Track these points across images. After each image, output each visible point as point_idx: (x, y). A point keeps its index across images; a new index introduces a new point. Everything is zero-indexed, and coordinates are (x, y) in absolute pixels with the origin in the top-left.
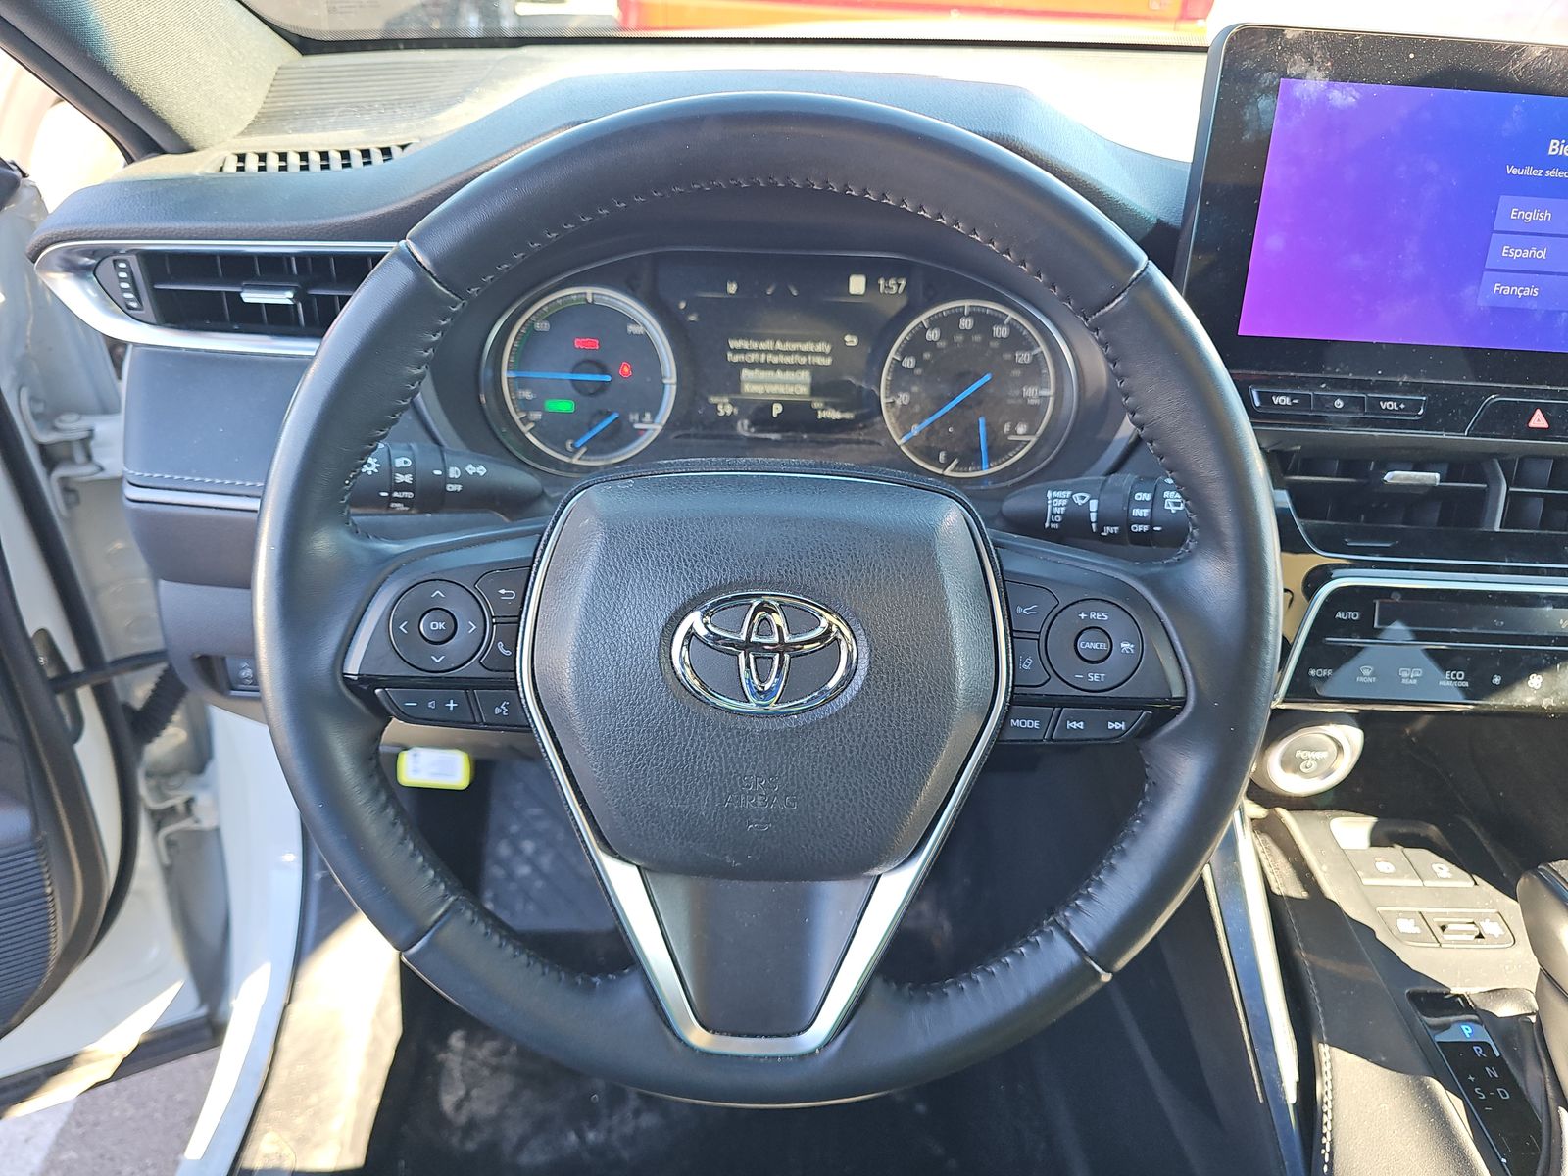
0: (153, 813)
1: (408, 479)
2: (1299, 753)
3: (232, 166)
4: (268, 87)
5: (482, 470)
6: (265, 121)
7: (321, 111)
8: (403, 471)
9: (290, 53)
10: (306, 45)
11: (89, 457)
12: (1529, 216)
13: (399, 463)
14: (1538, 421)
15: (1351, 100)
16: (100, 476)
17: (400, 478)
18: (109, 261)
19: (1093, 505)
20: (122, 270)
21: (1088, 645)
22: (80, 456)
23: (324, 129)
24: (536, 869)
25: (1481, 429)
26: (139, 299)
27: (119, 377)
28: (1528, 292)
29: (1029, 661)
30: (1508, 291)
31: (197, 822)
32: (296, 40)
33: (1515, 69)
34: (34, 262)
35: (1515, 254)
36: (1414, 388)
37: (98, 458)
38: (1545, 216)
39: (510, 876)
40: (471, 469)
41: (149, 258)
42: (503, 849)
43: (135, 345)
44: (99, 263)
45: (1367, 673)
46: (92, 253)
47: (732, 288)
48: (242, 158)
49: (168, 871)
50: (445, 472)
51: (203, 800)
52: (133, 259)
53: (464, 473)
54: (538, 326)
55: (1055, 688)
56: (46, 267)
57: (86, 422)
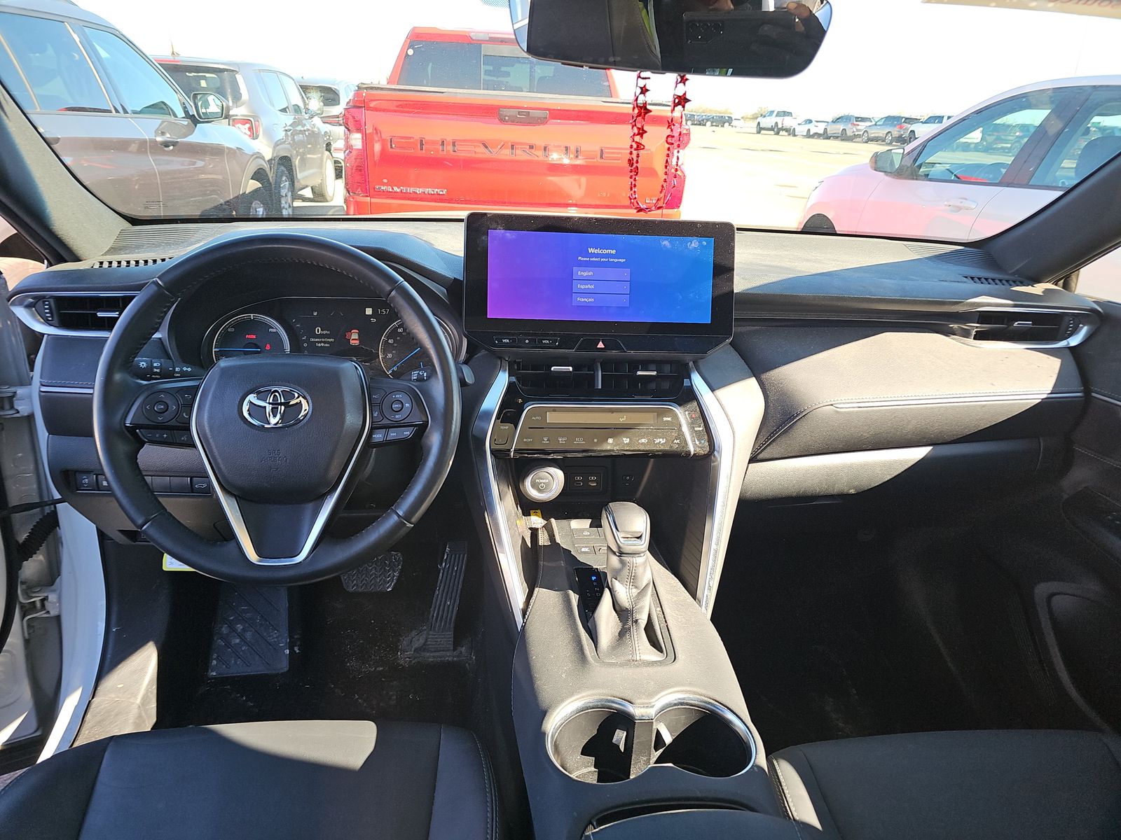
0: (22, 606)
1: (158, 371)
2: (537, 481)
3: (97, 266)
4: (116, 238)
5: (189, 369)
6: (113, 250)
7: (138, 247)
8: (156, 368)
9: (127, 225)
10: (134, 221)
11: (12, 407)
12: (585, 274)
13: (155, 365)
14: (601, 345)
15: (514, 236)
16: (18, 415)
17: (155, 370)
18: (41, 302)
19: (425, 374)
20: (47, 305)
21: (396, 406)
22: (7, 406)
23: (139, 253)
24: (243, 640)
25: (579, 349)
26: (52, 316)
27: (32, 370)
28: (590, 300)
29: (377, 413)
30: (583, 300)
31: (48, 612)
32: (130, 219)
33: (568, 225)
34: (9, 301)
35: (583, 287)
36: (555, 335)
37: (16, 407)
38: (591, 273)
39: (228, 645)
40: (185, 369)
41: (58, 299)
42: (225, 630)
43: (49, 335)
44: (37, 302)
45: (546, 439)
46: (34, 298)
47: (315, 314)
48: (101, 263)
49: (27, 642)
50: (174, 369)
51: (52, 597)
52: (51, 300)
53: (182, 370)
54: (229, 330)
55: (385, 422)
56: (13, 304)
57: (13, 389)
